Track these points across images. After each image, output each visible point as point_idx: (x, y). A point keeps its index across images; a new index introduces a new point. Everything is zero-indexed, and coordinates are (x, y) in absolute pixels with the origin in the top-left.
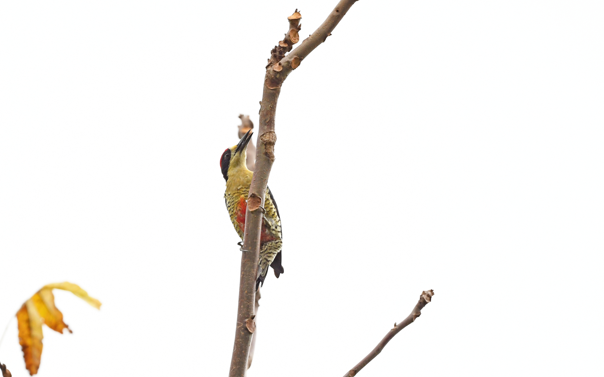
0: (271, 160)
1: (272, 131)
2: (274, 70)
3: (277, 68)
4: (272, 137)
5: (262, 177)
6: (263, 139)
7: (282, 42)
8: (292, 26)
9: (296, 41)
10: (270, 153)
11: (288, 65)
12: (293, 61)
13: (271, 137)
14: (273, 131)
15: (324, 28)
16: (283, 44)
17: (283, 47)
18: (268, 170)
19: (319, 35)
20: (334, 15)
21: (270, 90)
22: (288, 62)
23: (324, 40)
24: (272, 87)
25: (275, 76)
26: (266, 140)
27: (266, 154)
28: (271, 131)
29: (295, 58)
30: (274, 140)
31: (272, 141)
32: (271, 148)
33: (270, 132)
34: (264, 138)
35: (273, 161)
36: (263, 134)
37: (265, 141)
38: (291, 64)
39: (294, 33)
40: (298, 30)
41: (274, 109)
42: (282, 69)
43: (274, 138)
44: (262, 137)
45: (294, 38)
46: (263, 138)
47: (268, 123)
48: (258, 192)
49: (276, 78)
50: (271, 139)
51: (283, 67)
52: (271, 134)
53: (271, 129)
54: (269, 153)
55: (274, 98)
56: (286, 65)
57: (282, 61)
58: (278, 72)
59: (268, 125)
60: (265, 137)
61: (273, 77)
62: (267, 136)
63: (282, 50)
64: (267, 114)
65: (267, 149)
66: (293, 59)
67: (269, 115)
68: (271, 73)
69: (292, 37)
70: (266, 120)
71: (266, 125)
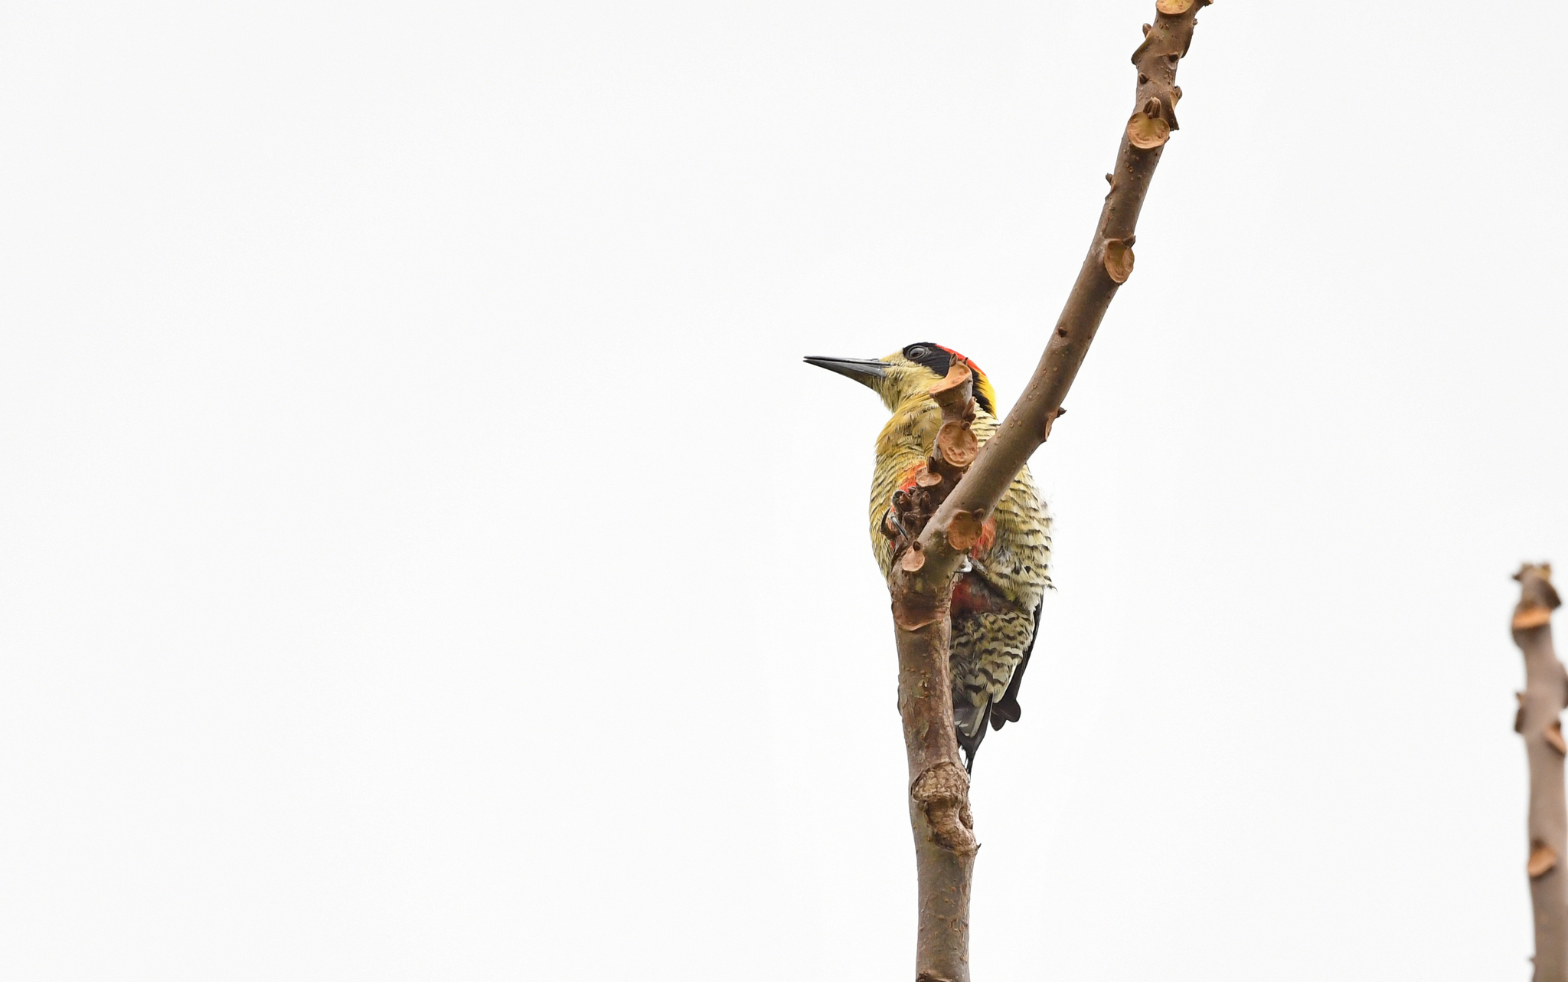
0: (957, 853)
1: (942, 761)
2: (903, 571)
3: (912, 562)
4: (947, 780)
5: (941, 916)
6: (919, 795)
7: (926, 472)
8: (946, 414)
9: (966, 457)
10: (948, 832)
11: (939, 544)
12: (952, 526)
13: (944, 781)
14: (947, 760)
15: (1030, 400)
16: (928, 478)
17: (928, 488)
18: (958, 888)
19: (1020, 423)
20: (1054, 347)
21: (911, 635)
22: (938, 534)
23: (1041, 436)
24: (915, 624)
25: (911, 587)
26: (928, 797)
27: (937, 839)
28: (938, 762)
29: (958, 517)
30: (954, 789)
31: (948, 794)
32: (949, 816)
33: (939, 766)
34: (921, 792)
35: (968, 855)
36: (917, 780)
37: (925, 801)
38: (947, 538)
39: (954, 433)
40: (965, 422)
41: (938, 692)
42: (924, 559)
43: (952, 782)
44: (915, 789)
45: (957, 451)
46: (918, 791)
47: (925, 739)
48: (935, 966)
49: (916, 593)
50: (943, 789)
51: (926, 553)
52: (941, 773)
53: (939, 756)
54: (945, 836)
55: (930, 656)
56: (935, 544)
57: (925, 537)
58: (915, 575)
59: (928, 747)
60: (924, 786)
61: (905, 591)
62: (930, 782)
63: (927, 496)
64: (918, 713)
65: (938, 823)
66: (950, 521)
67: (926, 714)
68: (900, 582)
69: (951, 449)
70: (918, 732)
71: (920, 747)
